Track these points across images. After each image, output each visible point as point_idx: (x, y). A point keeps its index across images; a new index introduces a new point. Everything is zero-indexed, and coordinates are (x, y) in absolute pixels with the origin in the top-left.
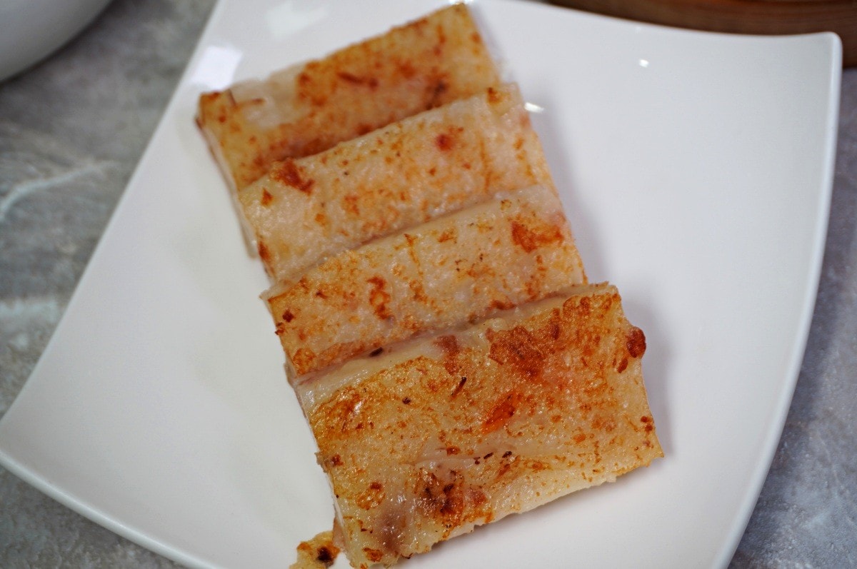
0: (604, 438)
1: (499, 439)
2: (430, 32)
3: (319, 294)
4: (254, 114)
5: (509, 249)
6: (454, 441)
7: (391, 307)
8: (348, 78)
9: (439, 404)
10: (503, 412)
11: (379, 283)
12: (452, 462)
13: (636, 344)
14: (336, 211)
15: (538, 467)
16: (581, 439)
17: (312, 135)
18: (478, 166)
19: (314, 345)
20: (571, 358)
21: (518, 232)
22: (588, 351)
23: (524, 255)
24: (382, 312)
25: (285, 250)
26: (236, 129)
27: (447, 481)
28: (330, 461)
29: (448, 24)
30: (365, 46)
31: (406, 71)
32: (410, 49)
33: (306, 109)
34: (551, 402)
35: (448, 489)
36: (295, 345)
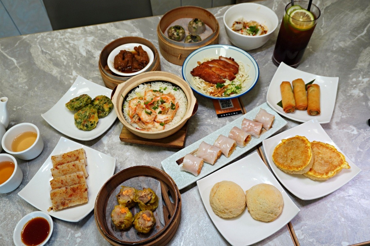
0: (81, 199)
1: (70, 198)
2: (78, 151)
3: (55, 181)
4: (57, 159)
5: (77, 178)
6: (65, 198)
7: (63, 183)
8: (68, 156)
9: (64, 194)
10: (71, 196)
11: (62, 180)
12: (65, 200)
13: (86, 190)
14: (61, 171)
15: (74, 202)
16: (79, 199)
17: (63, 162)
18: (77, 168)
19: (54, 186)
20: (79, 191)
21: (78, 176)
22: (81, 190)
23: (78, 179)
24: (62, 184)
25: (55, 175)
26: (55, 160)
27: (64, 202)
28: (52, 199)
29: (80, 151)
30: (71, 152)
31: (75, 155)
32: (76, 153)
33: (63, 159)
34: (76, 195)
35: (64, 203)
36: (52, 186)
